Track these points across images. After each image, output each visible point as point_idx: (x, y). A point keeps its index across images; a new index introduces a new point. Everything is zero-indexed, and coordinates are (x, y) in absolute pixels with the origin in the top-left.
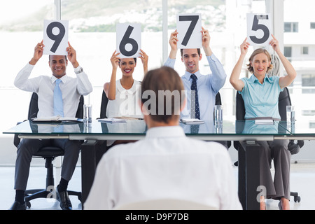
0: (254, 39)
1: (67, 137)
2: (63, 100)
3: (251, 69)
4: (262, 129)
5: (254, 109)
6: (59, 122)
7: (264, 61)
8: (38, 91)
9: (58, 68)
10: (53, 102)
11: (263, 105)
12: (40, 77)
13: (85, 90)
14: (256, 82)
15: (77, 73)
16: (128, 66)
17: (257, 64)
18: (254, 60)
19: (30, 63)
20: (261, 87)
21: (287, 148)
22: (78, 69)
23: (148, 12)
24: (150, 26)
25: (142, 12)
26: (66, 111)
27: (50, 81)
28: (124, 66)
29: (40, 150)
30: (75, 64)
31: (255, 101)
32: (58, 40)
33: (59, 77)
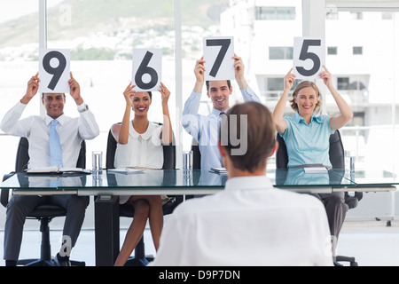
0: (300, 70)
1: (75, 192)
2: (61, 146)
3: (295, 106)
4: (311, 179)
5: (301, 155)
6: (60, 174)
7: (311, 97)
8: (29, 134)
9: (54, 106)
10: (48, 148)
11: (311, 149)
12: (31, 117)
13: (91, 133)
14: (301, 122)
15: (80, 112)
16: (142, 103)
17: (303, 101)
18: (299, 95)
19: (21, 101)
20: (308, 128)
21: (343, 201)
22: (83, 106)
23: (119, 34)
24: (122, 52)
25: (112, 34)
26: (64, 160)
27: (44, 121)
28: (137, 103)
29: (35, 209)
30: (79, 100)
31: (301, 145)
32: (57, 73)
33: (55, 117)
